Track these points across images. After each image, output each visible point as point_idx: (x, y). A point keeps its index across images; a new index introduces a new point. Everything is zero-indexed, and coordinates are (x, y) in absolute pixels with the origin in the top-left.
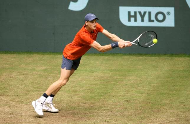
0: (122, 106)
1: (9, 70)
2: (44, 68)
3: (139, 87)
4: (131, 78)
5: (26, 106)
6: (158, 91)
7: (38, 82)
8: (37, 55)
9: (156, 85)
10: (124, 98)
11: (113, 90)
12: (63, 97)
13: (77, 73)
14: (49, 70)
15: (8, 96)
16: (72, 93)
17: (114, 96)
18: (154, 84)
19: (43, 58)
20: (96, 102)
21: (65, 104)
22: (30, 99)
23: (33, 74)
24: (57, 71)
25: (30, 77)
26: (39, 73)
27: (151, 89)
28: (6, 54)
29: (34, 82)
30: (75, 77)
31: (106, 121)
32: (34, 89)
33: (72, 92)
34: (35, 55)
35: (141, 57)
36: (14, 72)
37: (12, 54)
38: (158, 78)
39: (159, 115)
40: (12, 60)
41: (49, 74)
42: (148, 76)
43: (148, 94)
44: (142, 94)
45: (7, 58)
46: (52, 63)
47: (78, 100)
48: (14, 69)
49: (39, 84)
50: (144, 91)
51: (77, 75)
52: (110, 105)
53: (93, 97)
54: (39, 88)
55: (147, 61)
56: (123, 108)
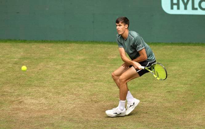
0: (163, 97)
1: (46, 60)
2: (82, 58)
3: (181, 78)
4: (173, 68)
5: (63, 97)
6: (201, 81)
7: (77, 73)
8: (75, 44)
9: (199, 75)
10: (166, 89)
11: (154, 80)
12: (102, 88)
13: (117, 63)
14: (88, 59)
15: (44, 86)
16: (112, 84)
17: (155, 87)
18: (197, 75)
19: (82, 48)
20: (136, 93)
21: (104, 95)
22: (68, 90)
23: (71, 64)
24: (97, 60)
25: (67, 67)
26: (77, 63)
27: (194, 80)
28: (43, 43)
29: (72, 73)
30: (115, 67)
31: (146, 113)
32: (72, 80)
33: (112, 82)
34: (73, 44)
35: (184, 47)
36: (51, 62)
37: (49, 43)
38: (201, 68)
39: (202, 106)
40: (49, 50)
41: (88, 64)
42: (191, 66)
43: (190, 84)
44: (185, 84)
45: (44, 47)
46: (91, 52)
47: (117, 91)
48: (51, 59)
49: (77, 74)
50: (187, 81)
51: (117, 65)
52: (151, 96)
53: (134, 88)
54: (77, 79)
55: (190, 50)
56: (164, 100)
